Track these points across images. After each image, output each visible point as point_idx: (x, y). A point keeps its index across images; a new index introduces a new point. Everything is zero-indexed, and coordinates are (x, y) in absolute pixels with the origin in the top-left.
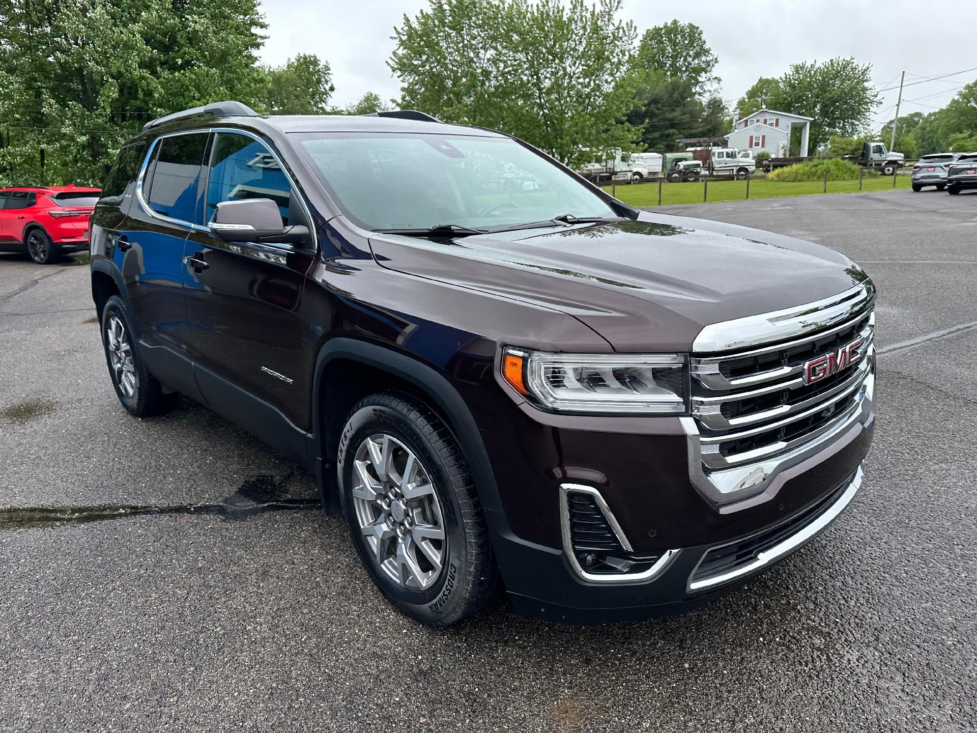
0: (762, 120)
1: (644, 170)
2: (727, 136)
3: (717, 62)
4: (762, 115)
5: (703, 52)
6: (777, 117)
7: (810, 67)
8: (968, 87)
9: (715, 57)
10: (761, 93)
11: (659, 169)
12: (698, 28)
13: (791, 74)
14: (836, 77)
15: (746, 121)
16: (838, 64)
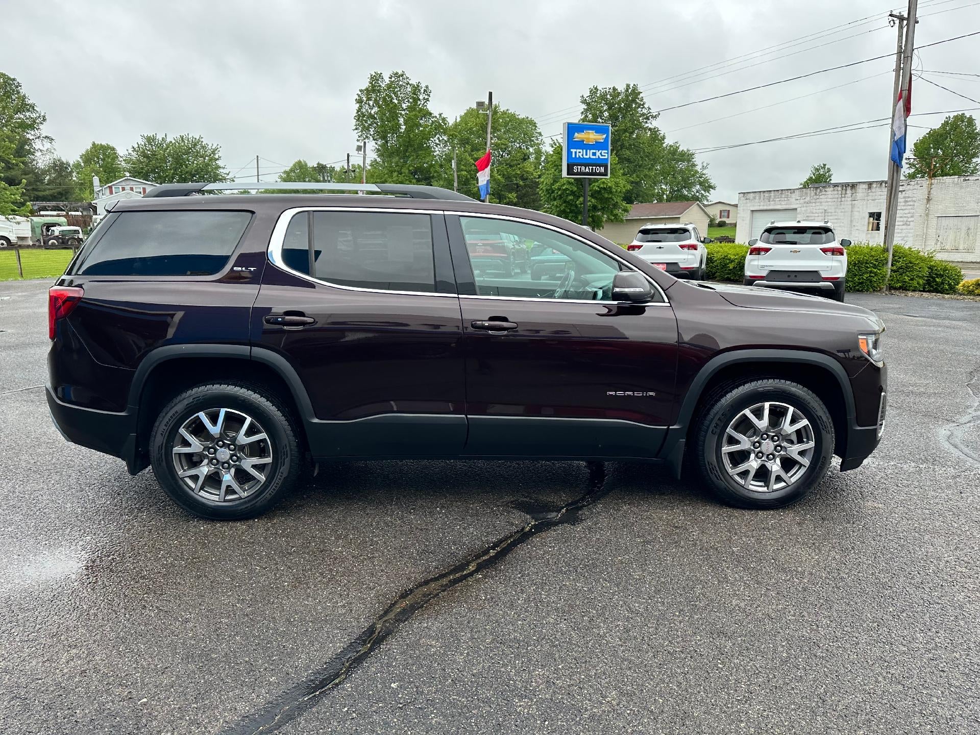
0: (128, 188)
1: (11, 234)
2: (94, 202)
3: (44, 120)
4: (128, 182)
5: (24, 106)
6: (144, 186)
7: (161, 139)
8: (285, 172)
9: (42, 114)
10: (98, 158)
11: (28, 234)
12: (14, 80)
13: (143, 143)
14: (187, 153)
15: (110, 187)
16: (188, 141)
